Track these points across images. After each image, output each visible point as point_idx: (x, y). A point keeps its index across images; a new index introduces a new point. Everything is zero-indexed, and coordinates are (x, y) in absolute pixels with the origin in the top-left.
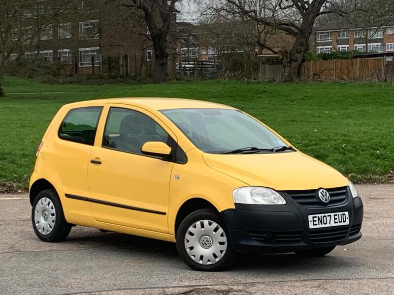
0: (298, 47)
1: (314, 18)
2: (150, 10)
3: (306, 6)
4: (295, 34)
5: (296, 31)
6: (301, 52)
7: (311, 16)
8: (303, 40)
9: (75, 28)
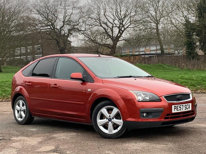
0: (112, 53)
1: (117, 42)
2: (58, 40)
3: (114, 38)
4: (110, 48)
5: (111, 47)
6: (113, 54)
7: (116, 42)
8: (113, 50)
9: (27, 49)
